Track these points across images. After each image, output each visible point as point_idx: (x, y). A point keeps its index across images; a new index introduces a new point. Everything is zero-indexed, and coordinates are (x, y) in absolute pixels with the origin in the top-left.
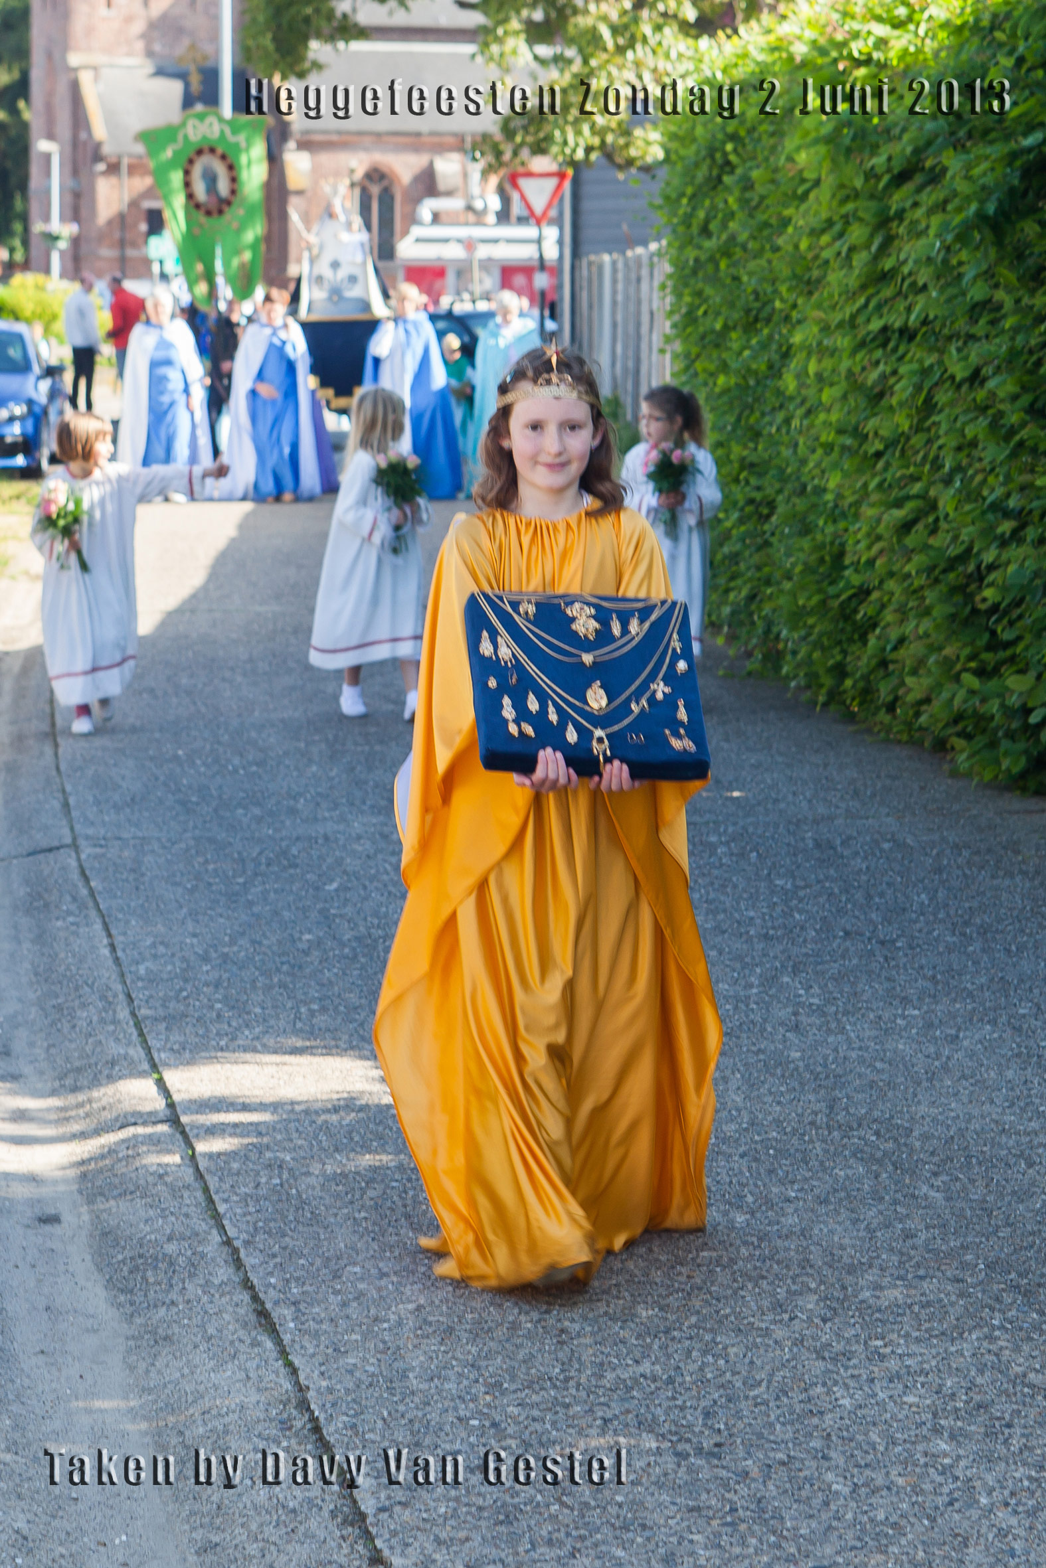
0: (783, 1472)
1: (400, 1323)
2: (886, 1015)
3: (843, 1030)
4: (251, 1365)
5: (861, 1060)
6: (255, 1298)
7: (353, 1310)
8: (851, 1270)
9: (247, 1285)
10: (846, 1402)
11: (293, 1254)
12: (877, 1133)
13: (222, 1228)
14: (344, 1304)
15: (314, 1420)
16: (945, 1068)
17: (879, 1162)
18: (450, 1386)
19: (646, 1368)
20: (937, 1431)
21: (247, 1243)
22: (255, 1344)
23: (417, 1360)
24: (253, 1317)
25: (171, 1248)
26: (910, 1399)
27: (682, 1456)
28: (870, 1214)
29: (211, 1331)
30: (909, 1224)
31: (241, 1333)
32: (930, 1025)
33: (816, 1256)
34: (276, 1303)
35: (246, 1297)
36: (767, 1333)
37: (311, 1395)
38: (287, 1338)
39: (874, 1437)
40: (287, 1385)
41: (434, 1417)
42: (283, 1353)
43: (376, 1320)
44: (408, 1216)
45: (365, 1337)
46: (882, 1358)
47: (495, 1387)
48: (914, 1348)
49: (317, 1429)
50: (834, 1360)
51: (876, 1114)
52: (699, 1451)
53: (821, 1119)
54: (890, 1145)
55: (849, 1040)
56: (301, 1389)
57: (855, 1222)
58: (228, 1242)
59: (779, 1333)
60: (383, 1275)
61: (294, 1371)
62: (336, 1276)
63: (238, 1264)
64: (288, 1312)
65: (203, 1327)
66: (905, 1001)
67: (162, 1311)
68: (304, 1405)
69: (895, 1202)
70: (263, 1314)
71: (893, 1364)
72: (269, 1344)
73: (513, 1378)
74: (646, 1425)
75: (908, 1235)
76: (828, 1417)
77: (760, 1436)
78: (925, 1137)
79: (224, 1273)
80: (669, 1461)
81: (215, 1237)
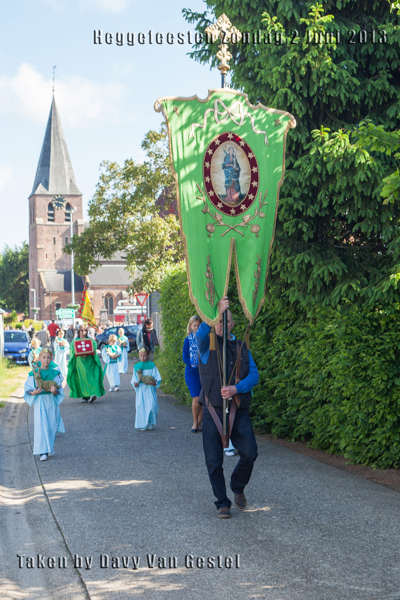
0: (155, 550)
1: (85, 528)
2: (194, 470)
3: (184, 472)
4: (55, 536)
5: (187, 478)
6: (57, 525)
7: (76, 526)
8: (176, 515)
9: (56, 522)
10: (170, 538)
11: (66, 516)
12: (187, 491)
13: (52, 513)
14: (75, 525)
15: (66, 545)
16: (203, 479)
17: (186, 496)
18: (94, 538)
19: (132, 533)
20: (186, 542)
21: (57, 515)
22: (56, 532)
23: (87, 534)
24: (57, 528)
25: (42, 517)
26: (182, 537)
27: (136, 548)
28: (182, 506)
29: (48, 530)
30: (189, 507)
31: (54, 531)
32: (202, 471)
33: (170, 513)
34: (61, 525)
35: (56, 524)
36: (157, 526)
37: (66, 540)
38: (62, 531)
39: (174, 543)
40: (62, 539)
41: (89, 543)
42: (62, 533)
43: (81, 527)
44: (90, 509)
45: (78, 530)
46: (178, 530)
47: (102, 538)
48: (185, 528)
49: (67, 546)
50: (169, 531)
51: (188, 488)
52: (140, 547)
53: (176, 489)
54: (189, 493)
55: (185, 474)
56: (64, 540)
57: (178, 507)
58: (53, 515)
59: (159, 527)
60: (83, 519)
61: (63, 536)
62: (74, 520)
63: (55, 519)
64: (63, 527)
65: (47, 530)
66: (198, 467)
67: (39, 528)
68: (65, 542)
69: (188, 503)
70: (59, 527)
71: (180, 531)
72: (59, 532)
73: (106, 536)
74: (130, 543)
75: (189, 509)
76: (166, 541)
77: (152, 544)
78: (196, 491)
79: (52, 520)
80: (134, 549)
81: (51, 514)
